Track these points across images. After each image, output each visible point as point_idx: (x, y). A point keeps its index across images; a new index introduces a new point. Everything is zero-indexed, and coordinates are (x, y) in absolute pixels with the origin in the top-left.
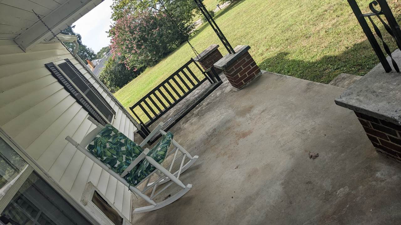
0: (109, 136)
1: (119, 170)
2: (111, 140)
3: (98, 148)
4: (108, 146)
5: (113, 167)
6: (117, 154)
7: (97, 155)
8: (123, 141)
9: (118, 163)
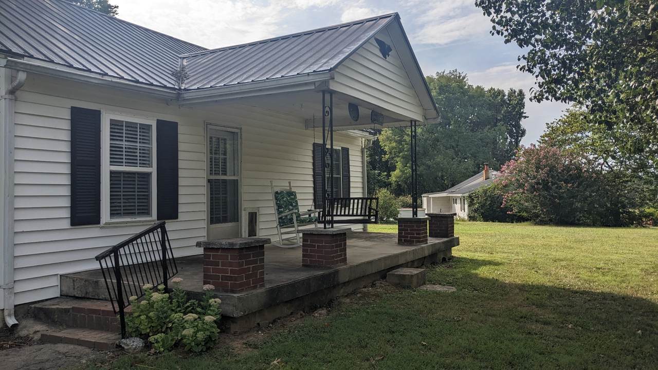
0: (289, 196)
1: (280, 213)
2: (288, 198)
3: (280, 196)
4: (285, 199)
5: (278, 210)
6: (286, 206)
7: (276, 199)
8: (294, 204)
9: (282, 210)
